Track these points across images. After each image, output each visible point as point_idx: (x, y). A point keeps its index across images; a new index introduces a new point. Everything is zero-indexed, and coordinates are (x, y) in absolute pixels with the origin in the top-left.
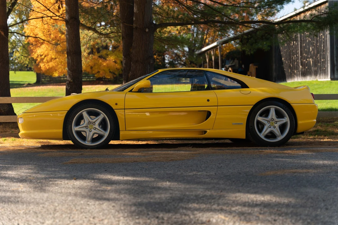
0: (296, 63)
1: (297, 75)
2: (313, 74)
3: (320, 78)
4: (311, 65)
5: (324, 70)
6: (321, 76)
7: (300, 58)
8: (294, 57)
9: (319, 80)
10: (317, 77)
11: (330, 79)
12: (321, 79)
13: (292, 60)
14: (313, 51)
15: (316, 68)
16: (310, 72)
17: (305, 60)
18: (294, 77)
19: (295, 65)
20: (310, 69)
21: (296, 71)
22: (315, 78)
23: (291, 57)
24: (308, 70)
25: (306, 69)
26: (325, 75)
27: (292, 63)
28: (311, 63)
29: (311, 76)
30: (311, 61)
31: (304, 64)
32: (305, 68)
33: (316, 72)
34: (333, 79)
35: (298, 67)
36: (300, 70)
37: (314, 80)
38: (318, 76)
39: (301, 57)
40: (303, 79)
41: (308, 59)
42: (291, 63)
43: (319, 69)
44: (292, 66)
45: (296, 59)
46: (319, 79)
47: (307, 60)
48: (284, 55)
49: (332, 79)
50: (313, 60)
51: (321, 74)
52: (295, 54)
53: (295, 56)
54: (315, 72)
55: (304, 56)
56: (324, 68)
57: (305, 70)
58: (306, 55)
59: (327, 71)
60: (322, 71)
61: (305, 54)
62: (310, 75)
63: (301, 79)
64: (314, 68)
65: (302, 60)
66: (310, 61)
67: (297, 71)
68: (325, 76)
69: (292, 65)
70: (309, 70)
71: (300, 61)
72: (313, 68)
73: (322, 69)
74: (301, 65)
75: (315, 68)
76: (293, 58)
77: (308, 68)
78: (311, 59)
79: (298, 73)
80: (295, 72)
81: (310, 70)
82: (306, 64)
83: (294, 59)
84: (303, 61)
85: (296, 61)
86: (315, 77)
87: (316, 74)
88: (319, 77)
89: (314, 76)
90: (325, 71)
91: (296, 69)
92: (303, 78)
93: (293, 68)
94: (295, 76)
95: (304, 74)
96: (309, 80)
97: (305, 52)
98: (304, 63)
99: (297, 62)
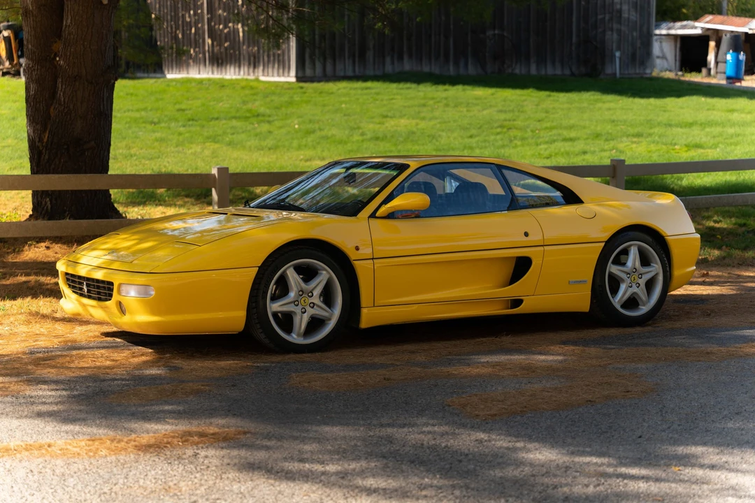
0: (193, 30)
1: (199, 61)
2: (247, 63)
3: (266, 74)
4: (241, 38)
5: (279, 55)
6: (270, 70)
7: (208, 19)
8: (187, 15)
9: (262, 78)
10: (256, 70)
11: (293, 79)
12: (268, 75)
13: (180, 22)
14: (245, 7)
15: (256, 48)
16: (238, 56)
17: (221, 27)
18: (188, 66)
19: (192, 36)
20: (237, 48)
21: (194, 51)
22: (252, 74)
23: (180, 15)
24: (232, 51)
25: (226, 48)
26: (281, 67)
27: (183, 30)
28: (241, 34)
29: (240, 67)
30: (241, 30)
31: (220, 35)
32: (220, 45)
33: (255, 58)
34: (303, 77)
35: (201, 41)
36: (207, 48)
37: (249, 77)
38: (261, 68)
39: (209, 16)
40: (215, 72)
41: (230, 25)
42: (177, 28)
43: (264, 52)
44: (180, 36)
45: (193, 20)
46: (263, 75)
47: (229, 27)
48: (157, 6)
49: (300, 78)
50: (246, 29)
51: (270, 66)
52: (192, 6)
53: (192, 12)
54: (252, 58)
55: (220, 15)
56: (279, 49)
57: (222, 50)
58: (225, 14)
59: (286, 58)
60: (272, 58)
61: (220, 12)
62: (237, 65)
63: (210, 73)
64: (248, 47)
65: (213, 24)
66: (238, 29)
67: (197, 49)
68: (281, 71)
69: (183, 35)
70: (235, 52)
71: (206, 27)
72: (245, 47)
73: (271, 53)
74: (209, 37)
75: (251, 48)
76: (183, 16)
77: (232, 47)
78: (240, 26)
79: (201, 56)
80: (192, 51)
81: (237, 52)
82: (223, 36)
83: (188, 20)
84: (217, 27)
85: (193, 24)
86: (251, 70)
87: (254, 62)
88: (263, 70)
89: (249, 68)
90: (281, 58)
91: (193, 46)
92: (215, 69)
93: (183, 42)
94: (191, 61)
95: (219, 61)
96: (234, 77)
97: (222, 6)
98: (219, 33)
99: (199, 29)
